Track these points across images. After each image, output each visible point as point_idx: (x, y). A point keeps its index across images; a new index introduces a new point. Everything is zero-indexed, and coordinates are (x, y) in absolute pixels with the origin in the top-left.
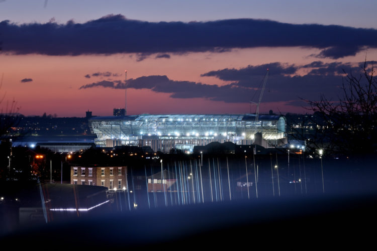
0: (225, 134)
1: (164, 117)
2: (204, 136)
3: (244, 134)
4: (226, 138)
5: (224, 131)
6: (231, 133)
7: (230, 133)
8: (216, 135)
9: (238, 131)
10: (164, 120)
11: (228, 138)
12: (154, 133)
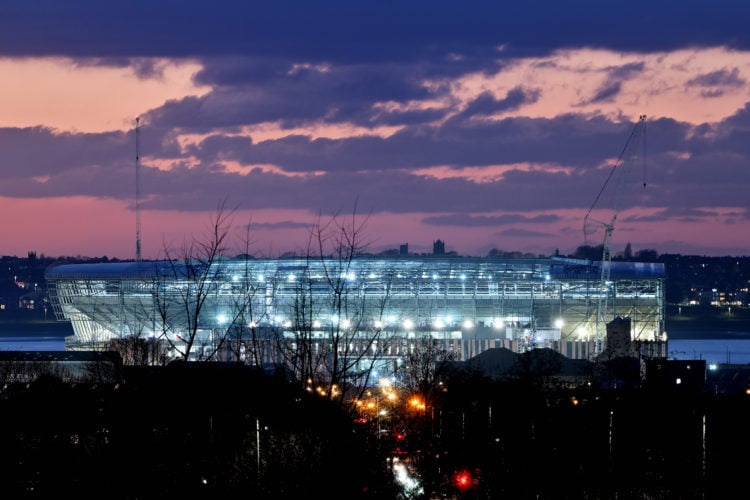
0: (497, 322)
1: (290, 268)
2: (428, 328)
3: (559, 323)
4: (503, 334)
5: (494, 314)
6: (516, 319)
7: (513, 319)
8: (468, 324)
9: (542, 314)
10: (292, 277)
11: (509, 335)
12: (264, 320)
